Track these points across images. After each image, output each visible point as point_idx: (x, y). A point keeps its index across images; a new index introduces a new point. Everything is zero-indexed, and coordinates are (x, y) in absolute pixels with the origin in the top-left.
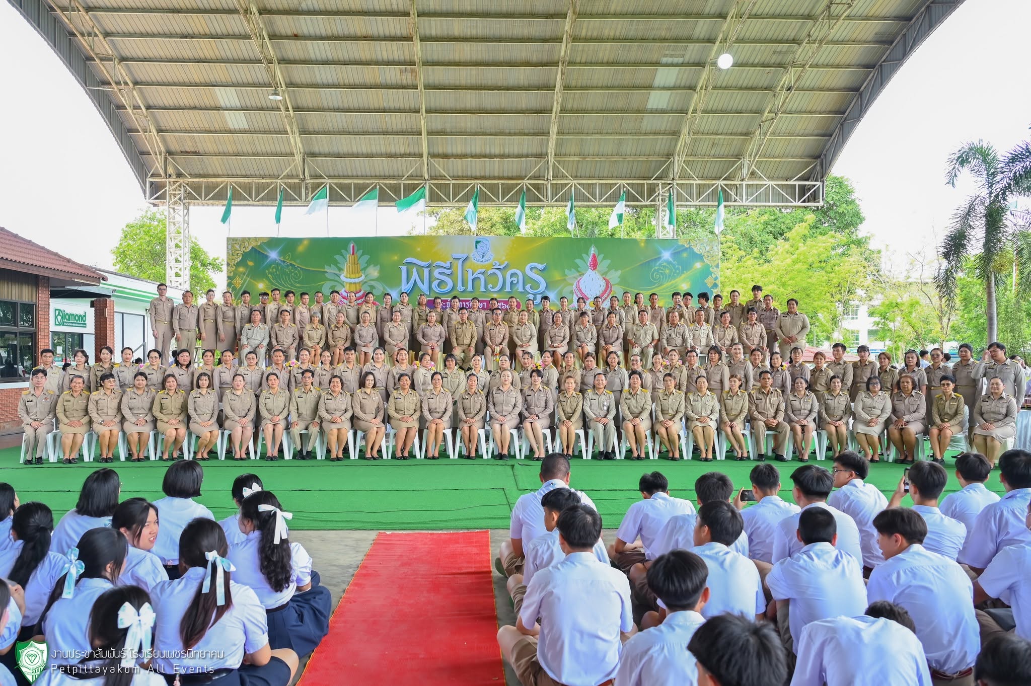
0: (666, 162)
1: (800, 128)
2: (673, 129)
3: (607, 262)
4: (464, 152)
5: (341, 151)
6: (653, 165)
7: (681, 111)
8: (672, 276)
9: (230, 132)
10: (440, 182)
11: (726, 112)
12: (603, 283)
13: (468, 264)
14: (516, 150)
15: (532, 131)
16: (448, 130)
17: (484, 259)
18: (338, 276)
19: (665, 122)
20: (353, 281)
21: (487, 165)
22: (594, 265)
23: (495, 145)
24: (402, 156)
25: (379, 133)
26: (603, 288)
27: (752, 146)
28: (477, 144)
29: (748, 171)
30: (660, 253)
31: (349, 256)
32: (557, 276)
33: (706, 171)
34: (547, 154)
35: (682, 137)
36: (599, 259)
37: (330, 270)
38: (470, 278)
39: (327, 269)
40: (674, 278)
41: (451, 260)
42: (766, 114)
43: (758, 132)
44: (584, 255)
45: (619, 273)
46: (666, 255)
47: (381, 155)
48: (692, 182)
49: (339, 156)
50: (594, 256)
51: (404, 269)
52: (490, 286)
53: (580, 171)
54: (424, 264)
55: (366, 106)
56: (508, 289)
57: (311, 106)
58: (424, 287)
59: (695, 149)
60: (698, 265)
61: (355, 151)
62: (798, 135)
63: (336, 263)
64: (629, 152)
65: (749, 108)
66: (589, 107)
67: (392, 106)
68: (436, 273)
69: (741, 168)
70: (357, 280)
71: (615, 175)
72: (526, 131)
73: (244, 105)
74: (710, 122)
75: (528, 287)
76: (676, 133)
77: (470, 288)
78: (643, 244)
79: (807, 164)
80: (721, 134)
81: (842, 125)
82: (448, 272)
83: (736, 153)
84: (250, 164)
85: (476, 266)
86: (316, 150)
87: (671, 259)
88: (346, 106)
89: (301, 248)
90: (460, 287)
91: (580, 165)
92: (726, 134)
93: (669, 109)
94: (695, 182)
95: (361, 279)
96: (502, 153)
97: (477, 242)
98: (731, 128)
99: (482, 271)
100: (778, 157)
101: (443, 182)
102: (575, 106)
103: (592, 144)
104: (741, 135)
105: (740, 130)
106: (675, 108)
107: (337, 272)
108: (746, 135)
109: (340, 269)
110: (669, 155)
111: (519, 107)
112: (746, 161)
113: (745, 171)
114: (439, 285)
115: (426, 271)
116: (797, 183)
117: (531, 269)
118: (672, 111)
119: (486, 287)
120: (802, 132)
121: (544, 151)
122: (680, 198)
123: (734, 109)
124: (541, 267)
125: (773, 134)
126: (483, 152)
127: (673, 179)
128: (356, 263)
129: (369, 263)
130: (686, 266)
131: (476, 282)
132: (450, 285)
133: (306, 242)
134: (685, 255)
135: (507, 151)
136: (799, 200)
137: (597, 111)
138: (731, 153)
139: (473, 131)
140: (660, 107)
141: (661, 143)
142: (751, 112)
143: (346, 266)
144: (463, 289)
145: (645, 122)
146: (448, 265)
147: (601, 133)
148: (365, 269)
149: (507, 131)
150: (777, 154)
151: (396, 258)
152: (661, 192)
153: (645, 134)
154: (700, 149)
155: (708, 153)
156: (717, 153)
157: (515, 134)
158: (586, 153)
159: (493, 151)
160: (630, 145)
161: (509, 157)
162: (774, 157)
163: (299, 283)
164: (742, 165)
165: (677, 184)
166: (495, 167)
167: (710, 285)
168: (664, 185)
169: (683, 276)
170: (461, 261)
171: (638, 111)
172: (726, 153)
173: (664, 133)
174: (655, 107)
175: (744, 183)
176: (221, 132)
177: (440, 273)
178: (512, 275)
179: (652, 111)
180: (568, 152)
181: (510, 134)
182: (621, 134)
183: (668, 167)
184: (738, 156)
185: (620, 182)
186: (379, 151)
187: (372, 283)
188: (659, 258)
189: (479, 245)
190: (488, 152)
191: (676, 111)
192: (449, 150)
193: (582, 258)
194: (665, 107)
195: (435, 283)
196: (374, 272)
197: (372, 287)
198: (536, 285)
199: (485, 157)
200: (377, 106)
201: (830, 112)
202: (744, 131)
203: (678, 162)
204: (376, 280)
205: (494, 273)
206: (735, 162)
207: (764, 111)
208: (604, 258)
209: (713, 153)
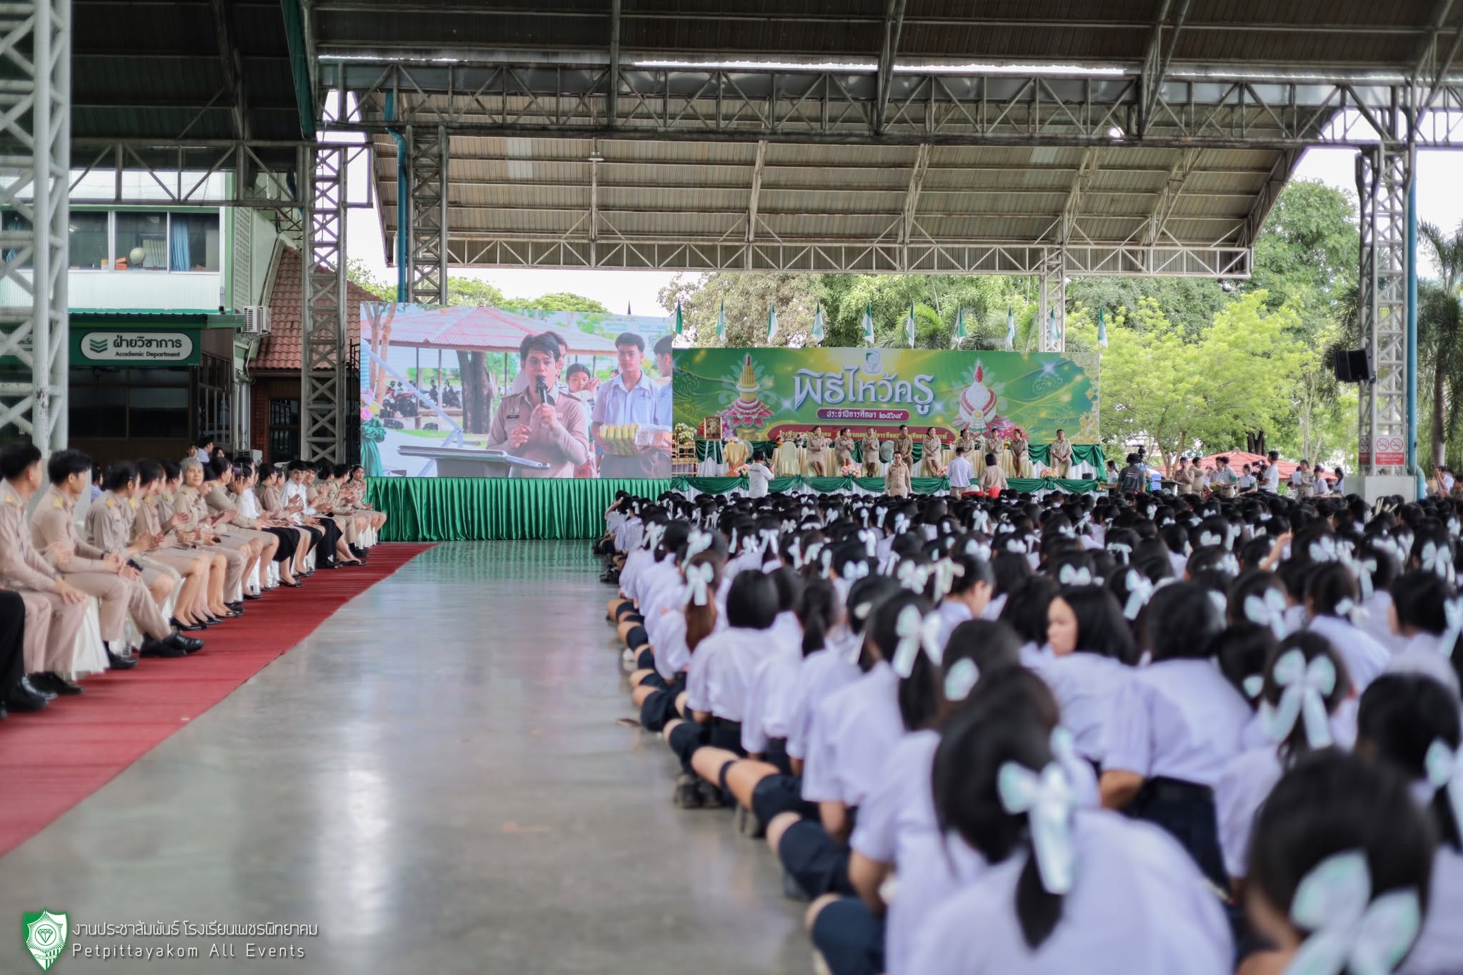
0: (1052, 221)
1: (1218, 184)
2: (1061, 183)
3: (992, 374)
4: (798, 206)
5: (642, 204)
6: (1037, 223)
7: (1072, 167)
8: (1054, 389)
9: (508, 181)
10: (768, 244)
11: (1126, 167)
12: (989, 394)
13: (858, 375)
14: (864, 205)
15: (886, 184)
16: (783, 183)
17: (876, 370)
18: (734, 385)
19: (1052, 177)
20: (748, 390)
21: (825, 222)
22: (980, 377)
23: (839, 199)
24: (719, 210)
25: (695, 185)
26: (988, 399)
27: (1160, 205)
28: (816, 198)
29: (1157, 232)
30: (1042, 366)
31: (744, 367)
32: (943, 387)
33: (1105, 230)
34: (902, 210)
35: (1073, 193)
36: (984, 372)
37: (726, 379)
38: (861, 389)
39: (723, 379)
40: (1056, 389)
41: (843, 371)
42: (1175, 171)
43: (1166, 190)
44: (970, 368)
45: (1003, 385)
46: (1049, 368)
47: (692, 209)
48: (1085, 247)
49: (638, 209)
50: (980, 368)
51: (798, 379)
52: (880, 396)
53: (942, 228)
54: (817, 375)
55: (687, 157)
56: (897, 399)
57: (618, 155)
58: (817, 398)
59: (1090, 205)
60: (1079, 378)
61: (660, 203)
62: (1217, 192)
63: (732, 373)
64: (1006, 208)
65: (1155, 163)
66: (959, 161)
67: (718, 157)
68: (828, 384)
69: (1147, 229)
70: (752, 390)
71: (988, 233)
72: (879, 185)
73: (536, 153)
74: (1107, 177)
75: (916, 398)
76: (1066, 189)
77: (861, 399)
78: (1026, 358)
79: (1232, 225)
80: (1122, 190)
81: (1268, 184)
82: (840, 383)
83: (1141, 211)
84: (522, 217)
85: (865, 378)
86: (611, 202)
87: (1053, 372)
88: (662, 156)
89: (698, 359)
90: (851, 398)
91: (943, 222)
92: (1128, 191)
93: (1057, 162)
94: (1089, 247)
95: (756, 389)
96: (846, 207)
97: (868, 354)
98: (1134, 183)
99: (872, 382)
100: (1193, 215)
101: (772, 244)
102: (942, 160)
103: (960, 199)
104: (1147, 191)
105: (1144, 186)
106: (1064, 162)
107: (733, 382)
108: (1152, 191)
109: (736, 379)
110: (1057, 212)
111: (873, 160)
112: (1154, 221)
113: (1153, 233)
114: (831, 395)
115: (819, 382)
116: (1218, 250)
117: (920, 380)
118: (1060, 166)
119: (876, 398)
120: (1221, 189)
121: (900, 205)
122: (1071, 266)
123: (1136, 163)
124: (929, 378)
125: (1187, 190)
126: (822, 207)
127: (1061, 243)
128: (751, 373)
129: (763, 374)
130: (1067, 378)
131: (867, 393)
132: (841, 397)
133: (703, 353)
134: (1066, 368)
135: (852, 206)
136: (1220, 271)
137: (969, 166)
138: (1135, 211)
139: (814, 183)
140: (1046, 161)
141: (1048, 199)
142: (1158, 168)
143: (742, 376)
144: (854, 399)
145: (1027, 176)
146: (840, 376)
147: (972, 188)
148: (759, 379)
149: (856, 184)
150: (1193, 212)
151: (790, 369)
152: (1046, 259)
153: (1027, 189)
154: (1096, 204)
155: (1106, 210)
156: (1117, 210)
157: (865, 188)
158: (952, 209)
159: (834, 207)
160: (1008, 200)
161: (854, 212)
162: (1190, 215)
163: (696, 392)
164: (1148, 226)
165: (1068, 250)
166: (835, 223)
167: (1090, 398)
168: (1051, 251)
169: (1065, 388)
170: (852, 372)
171: (1019, 166)
172: (1129, 210)
173: (1051, 189)
174: (1039, 161)
175: (1152, 249)
176: (496, 181)
177: (833, 384)
178: (901, 386)
179: (1036, 166)
180: (929, 207)
181: (859, 188)
182: (997, 189)
183: (1056, 226)
184: (1145, 214)
185: (995, 246)
186: (690, 204)
187: (767, 393)
188: (1042, 371)
189: (870, 357)
190: (828, 206)
191: (1066, 167)
192: (780, 205)
193: (969, 371)
194: (1051, 161)
195: (827, 394)
196: (768, 382)
197: (767, 397)
198: (923, 395)
199: (823, 212)
200: (699, 157)
201: (1253, 169)
202: (1150, 186)
203: (1068, 223)
204: (771, 389)
205: (883, 385)
206: (1139, 223)
207: (1173, 166)
208: (989, 371)
209: (1112, 209)
